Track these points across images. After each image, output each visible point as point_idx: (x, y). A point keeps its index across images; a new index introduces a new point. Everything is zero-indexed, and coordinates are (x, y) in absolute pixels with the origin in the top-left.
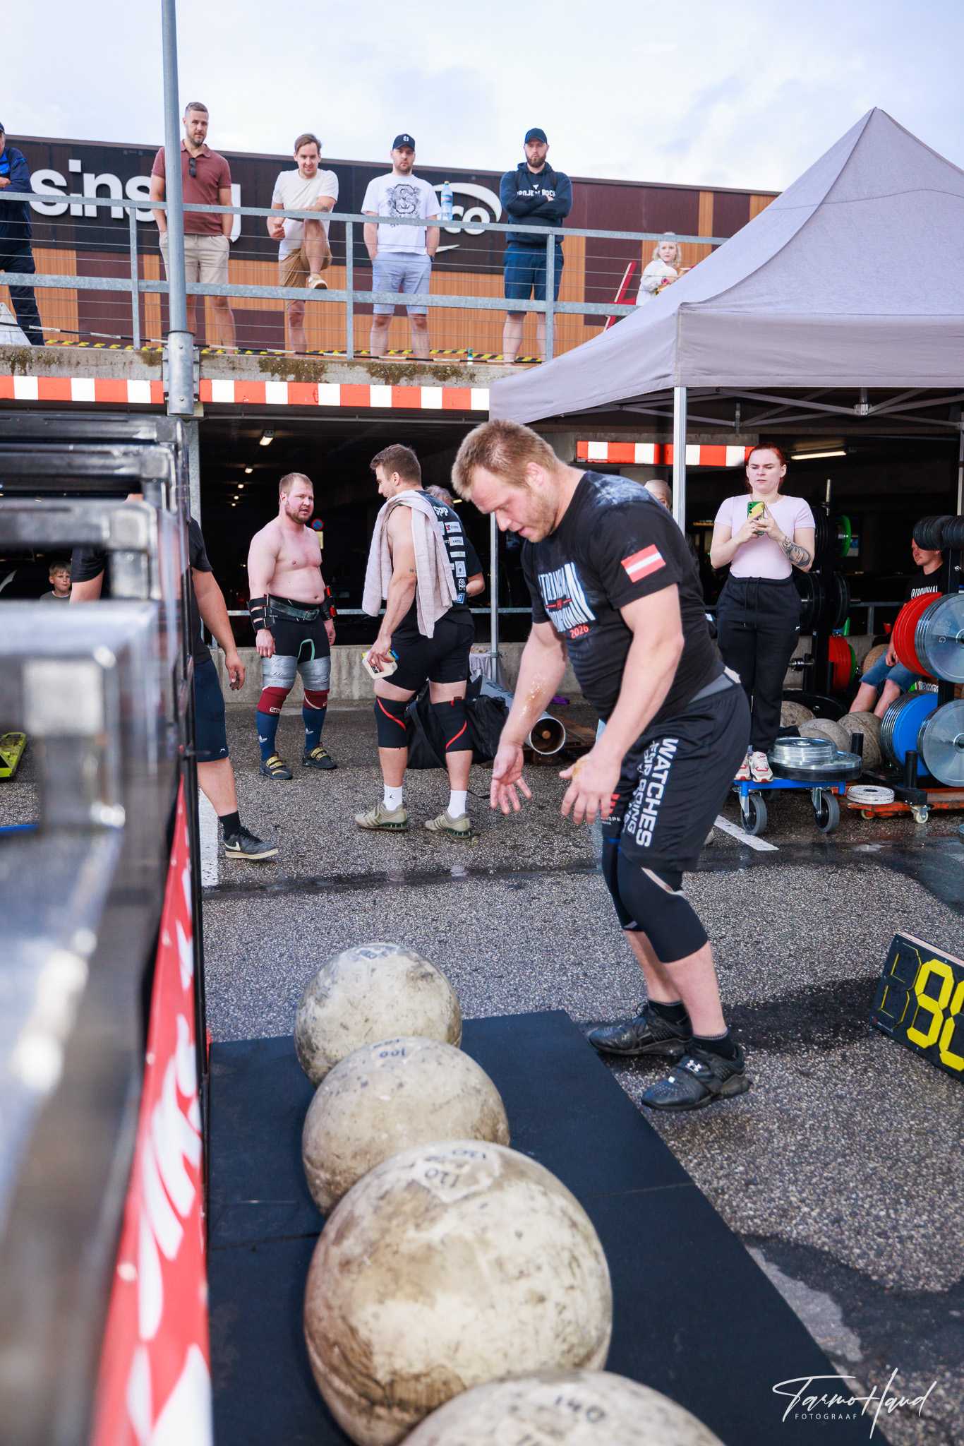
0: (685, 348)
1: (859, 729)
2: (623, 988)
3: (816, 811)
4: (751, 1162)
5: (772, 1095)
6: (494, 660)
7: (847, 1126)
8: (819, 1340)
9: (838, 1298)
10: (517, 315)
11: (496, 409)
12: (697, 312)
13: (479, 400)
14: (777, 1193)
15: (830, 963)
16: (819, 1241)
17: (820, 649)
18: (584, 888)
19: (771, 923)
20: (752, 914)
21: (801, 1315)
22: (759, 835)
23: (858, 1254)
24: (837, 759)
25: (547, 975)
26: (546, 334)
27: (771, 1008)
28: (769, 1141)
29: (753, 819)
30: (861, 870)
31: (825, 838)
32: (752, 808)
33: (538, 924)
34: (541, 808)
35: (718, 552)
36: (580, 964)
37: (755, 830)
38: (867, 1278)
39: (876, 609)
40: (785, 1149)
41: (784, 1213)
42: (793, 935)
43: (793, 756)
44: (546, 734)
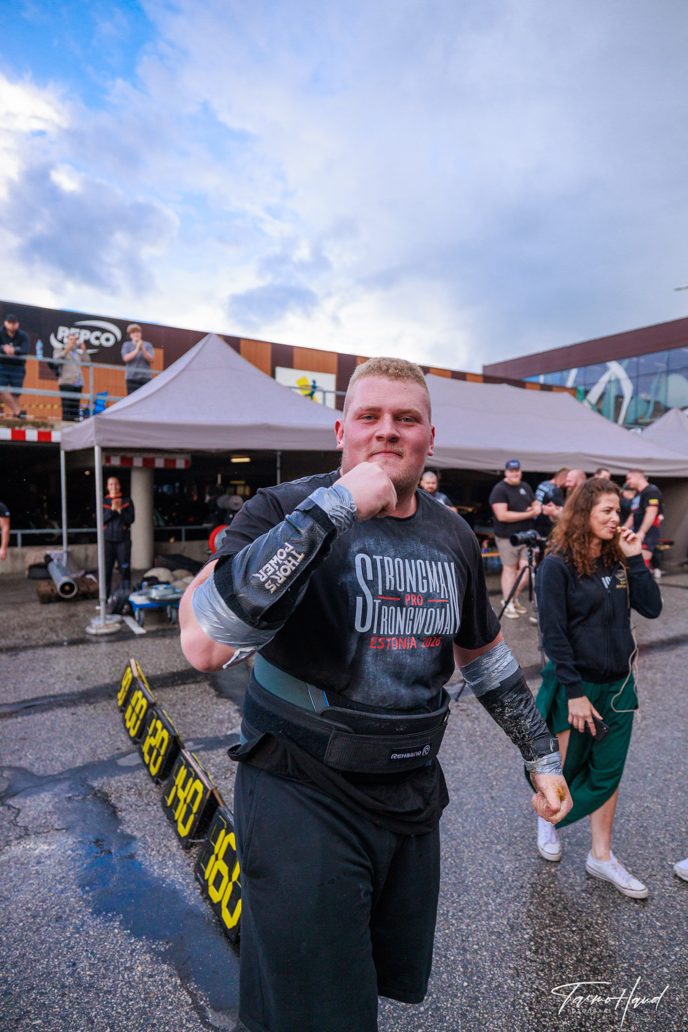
0: (98, 431)
3: (168, 615)
6: (66, 554)
11: (65, 442)
13: (56, 437)
22: (142, 626)
24: (176, 593)
29: (140, 619)
37: (140, 624)
43: (158, 593)
44: (67, 588)
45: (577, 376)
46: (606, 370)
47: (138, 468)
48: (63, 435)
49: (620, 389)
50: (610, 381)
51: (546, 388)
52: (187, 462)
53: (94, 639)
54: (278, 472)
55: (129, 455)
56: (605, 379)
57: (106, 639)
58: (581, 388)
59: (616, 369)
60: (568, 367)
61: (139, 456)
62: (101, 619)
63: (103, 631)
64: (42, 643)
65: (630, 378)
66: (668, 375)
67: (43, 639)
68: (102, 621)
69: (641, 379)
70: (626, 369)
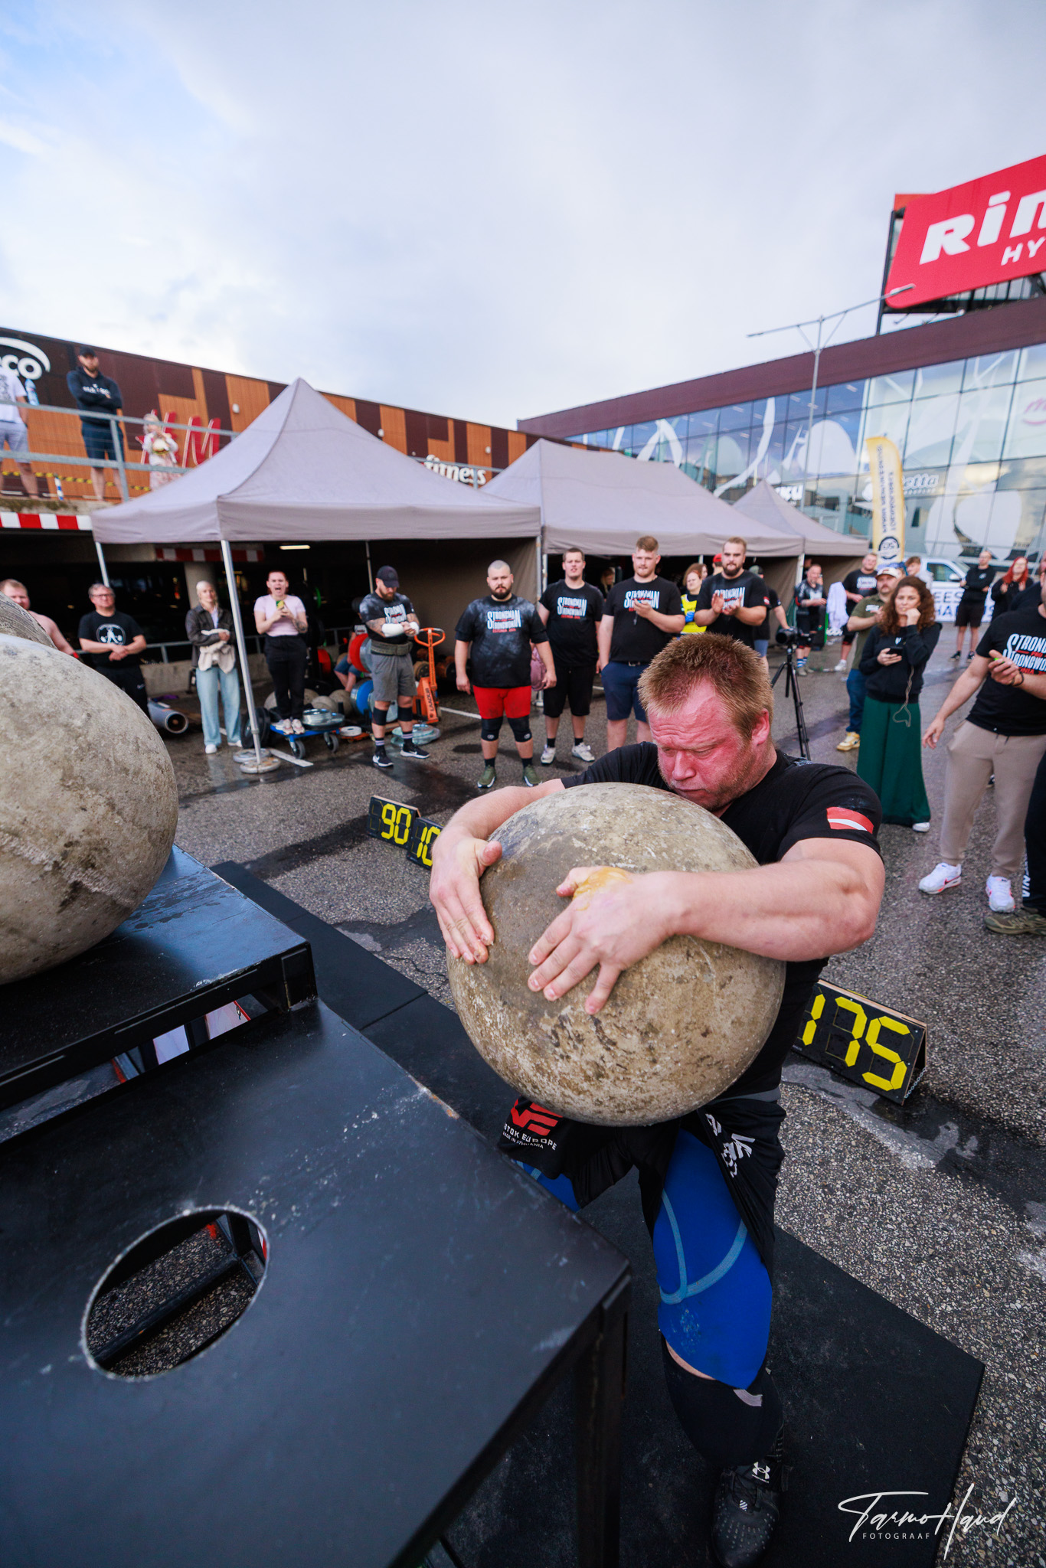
0: (223, 520)
1: (341, 700)
2: (256, 843)
3: (327, 743)
4: (330, 899)
5: (333, 872)
7: (364, 876)
8: (366, 949)
9: (371, 934)
10: (99, 469)
11: (98, 530)
12: (227, 501)
13: (84, 523)
15: (346, 813)
16: (361, 918)
17: (313, 658)
19: (317, 800)
20: (308, 798)
21: (359, 943)
22: (303, 758)
23: (375, 918)
24: (334, 717)
25: (217, 846)
26: (121, 482)
27: (325, 838)
28: (335, 889)
29: (298, 751)
30: (352, 768)
31: (333, 755)
32: (297, 747)
33: (204, 824)
35: (261, 626)
36: (231, 838)
38: (380, 924)
39: (339, 632)
40: (342, 890)
41: (346, 913)
42: (328, 804)
43: (312, 719)
44: (175, 722)
45: (624, 436)
46: (655, 429)
47: (199, 563)
48: (94, 519)
49: (669, 451)
50: (659, 443)
51: (590, 448)
52: (259, 554)
53: (257, 778)
54: (369, 562)
56: (654, 440)
57: (271, 776)
58: (629, 451)
59: (665, 429)
60: (614, 426)
62: (255, 754)
63: (263, 768)
64: (201, 789)
65: (680, 440)
66: (718, 438)
67: (198, 785)
68: (258, 757)
69: (691, 442)
70: (676, 430)
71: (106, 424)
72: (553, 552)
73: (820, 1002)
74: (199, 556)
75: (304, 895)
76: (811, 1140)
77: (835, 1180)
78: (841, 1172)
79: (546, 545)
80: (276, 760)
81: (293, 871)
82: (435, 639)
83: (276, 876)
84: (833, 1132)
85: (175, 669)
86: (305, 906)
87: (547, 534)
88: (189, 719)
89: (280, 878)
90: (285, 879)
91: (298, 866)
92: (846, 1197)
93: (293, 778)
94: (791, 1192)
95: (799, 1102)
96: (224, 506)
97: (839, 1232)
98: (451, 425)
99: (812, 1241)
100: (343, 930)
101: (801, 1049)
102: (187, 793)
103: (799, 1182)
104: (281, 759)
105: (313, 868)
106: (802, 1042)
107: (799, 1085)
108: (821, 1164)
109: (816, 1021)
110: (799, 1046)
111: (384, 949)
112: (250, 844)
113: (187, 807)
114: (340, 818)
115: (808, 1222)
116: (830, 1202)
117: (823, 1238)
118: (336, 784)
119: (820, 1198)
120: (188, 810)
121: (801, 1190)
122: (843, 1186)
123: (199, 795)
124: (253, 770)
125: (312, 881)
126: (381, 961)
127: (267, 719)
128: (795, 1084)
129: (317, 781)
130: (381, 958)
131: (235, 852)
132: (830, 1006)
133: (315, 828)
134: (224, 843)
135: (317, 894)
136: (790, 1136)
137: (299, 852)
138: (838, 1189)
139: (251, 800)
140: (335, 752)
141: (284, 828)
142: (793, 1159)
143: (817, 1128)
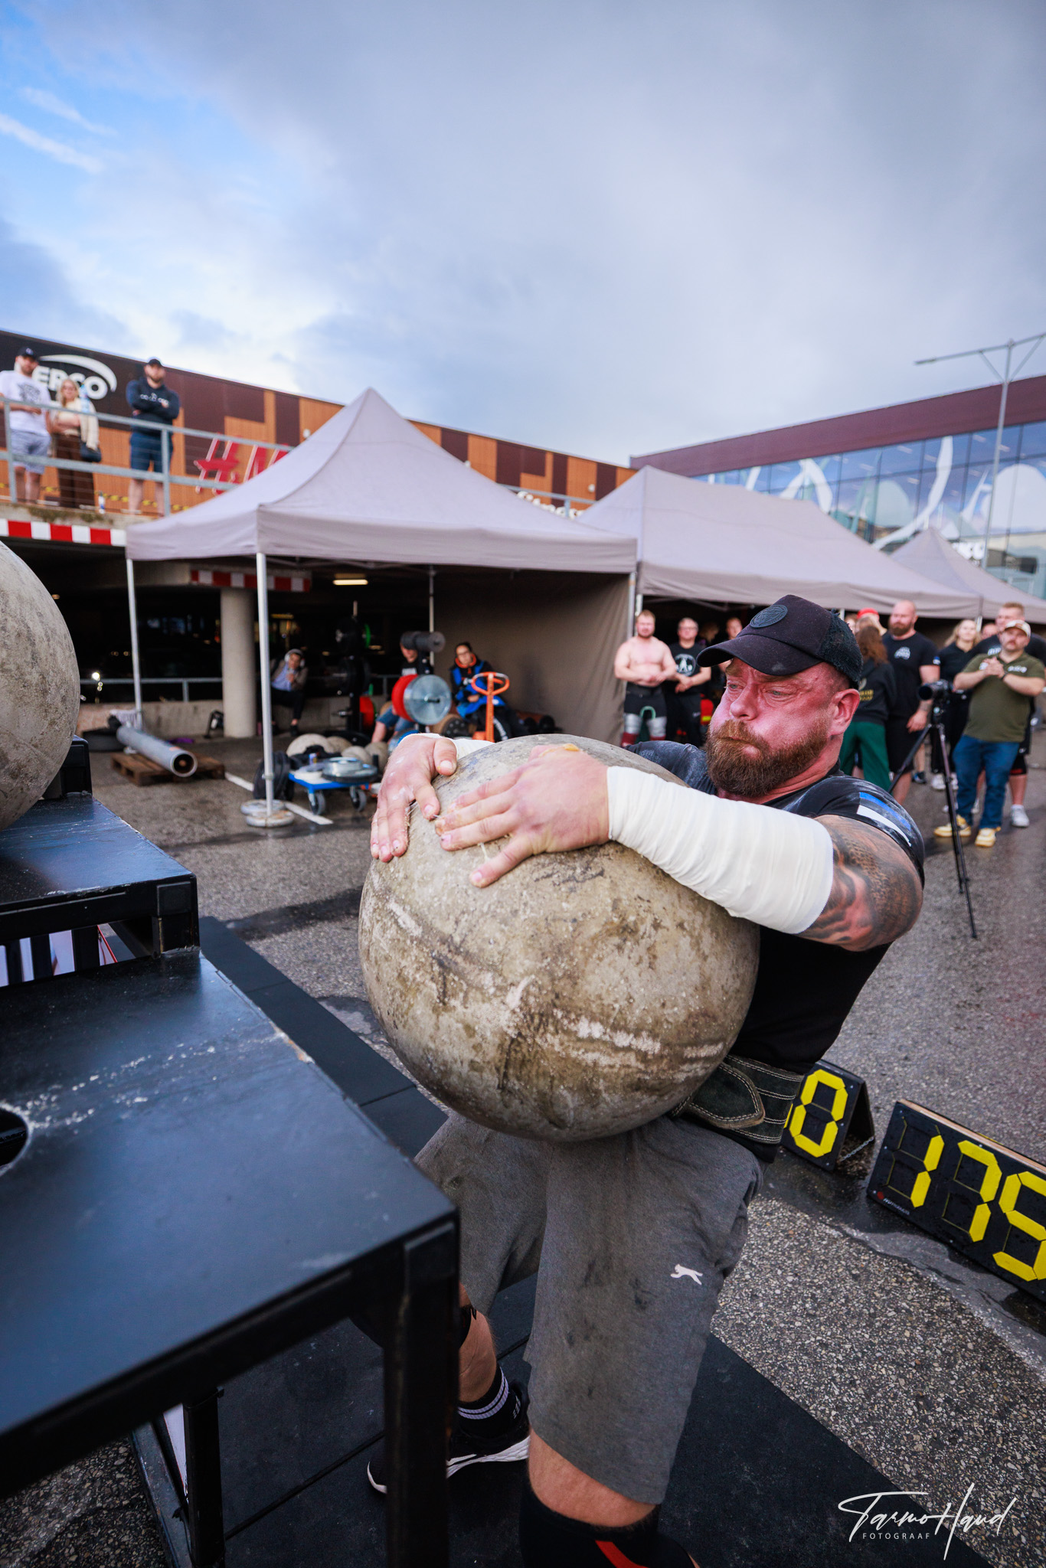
0: (262, 531)
2: (247, 901)
3: (352, 799)
4: (320, 970)
5: (330, 940)
6: (139, 717)
8: (352, 1029)
9: (360, 1013)
10: (140, 482)
11: (132, 546)
12: (268, 510)
13: (118, 538)
14: (332, 979)
16: (354, 994)
17: (355, 706)
18: (217, 853)
19: (328, 861)
20: (318, 858)
21: (344, 1022)
22: (323, 814)
24: (364, 769)
26: (166, 495)
27: (329, 902)
28: (329, 959)
29: (317, 806)
31: (359, 815)
32: (316, 800)
34: (184, 809)
37: (319, 811)
40: (337, 961)
41: (336, 987)
43: (337, 769)
44: (183, 763)
45: (760, 478)
46: (799, 470)
47: (237, 589)
48: (129, 534)
49: (814, 496)
50: (802, 487)
52: (306, 582)
54: (431, 601)
55: (225, 569)
56: (796, 482)
57: (280, 833)
59: (811, 470)
60: (747, 466)
61: (239, 572)
62: (265, 806)
63: (273, 821)
64: (197, 839)
65: (829, 483)
66: (878, 482)
67: (194, 834)
68: (269, 810)
69: (844, 486)
70: (825, 471)
71: (157, 434)
72: (650, 592)
73: (936, 1145)
74: (237, 581)
75: (290, 963)
76: (907, 1334)
77: (936, 1391)
78: (947, 1382)
79: (642, 584)
80: (289, 814)
81: (283, 935)
82: (497, 686)
83: (262, 937)
84: (942, 1327)
85: (196, 708)
86: (289, 974)
87: (643, 570)
88: (199, 763)
89: (265, 941)
90: (271, 943)
91: (290, 930)
92: (949, 1416)
93: (307, 834)
94: (868, 1397)
95: (897, 1282)
96: (265, 515)
97: (933, 1461)
98: (549, 460)
99: (891, 1468)
100: (328, 1005)
101: (908, 1213)
102: (180, 841)
103: (882, 1386)
104: (296, 814)
105: (307, 933)
106: (910, 1202)
107: (899, 1259)
108: (918, 1367)
109: (931, 1173)
110: (906, 1208)
111: (373, 1032)
112: (239, 901)
113: (176, 856)
114: (351, 882)
115: (888, 1441)
116: (924, 1419)
117: (907, 1466)
118: (355, 845)
119: (910, 1412)
120: (177, 859)
121: (884, 1398)
122: (947, 1400)
123: (193, 845)
124: (261, 822)
125: (303, 948)
126: (367, 1045)
127: (286, 766)
128: (894, 1258)
129: (334, 841)
130: (367, 1042)
131: (220, 908)
132: (951, 1152)
133: (319, 890)
134: (210, 897)
135: (306, 962)
136: (878, 1324)
137: (294, 914)
138: (939, 1404)
139: (251, 855)
140: (362, 811)
141: (283, 888)
142: (878, 1354)
143: (918, 1319)
